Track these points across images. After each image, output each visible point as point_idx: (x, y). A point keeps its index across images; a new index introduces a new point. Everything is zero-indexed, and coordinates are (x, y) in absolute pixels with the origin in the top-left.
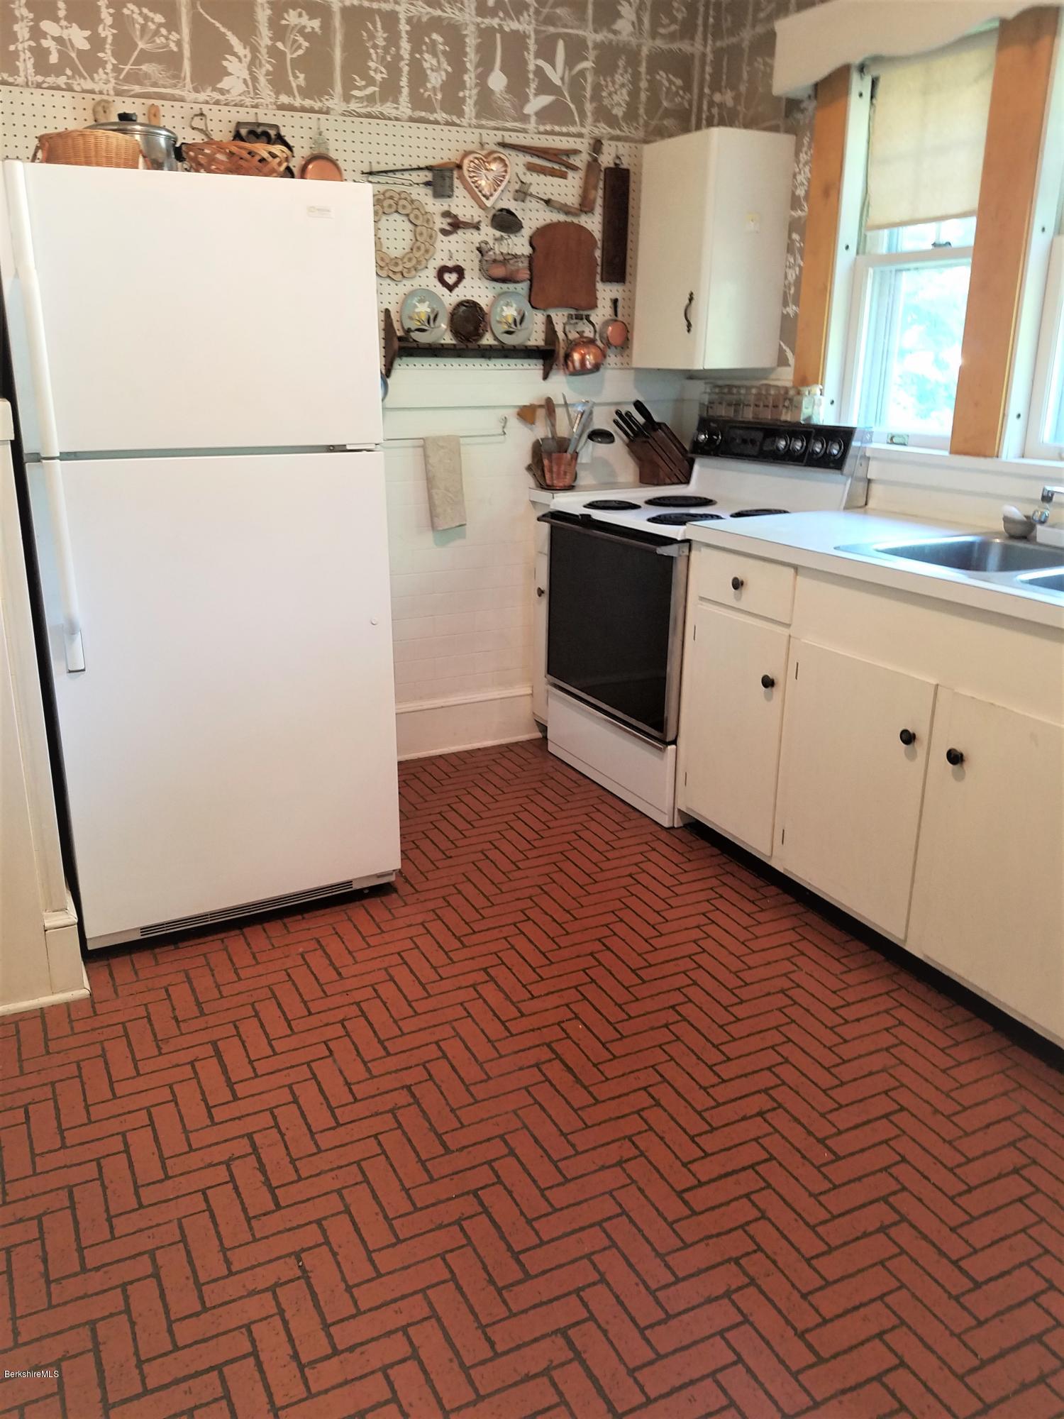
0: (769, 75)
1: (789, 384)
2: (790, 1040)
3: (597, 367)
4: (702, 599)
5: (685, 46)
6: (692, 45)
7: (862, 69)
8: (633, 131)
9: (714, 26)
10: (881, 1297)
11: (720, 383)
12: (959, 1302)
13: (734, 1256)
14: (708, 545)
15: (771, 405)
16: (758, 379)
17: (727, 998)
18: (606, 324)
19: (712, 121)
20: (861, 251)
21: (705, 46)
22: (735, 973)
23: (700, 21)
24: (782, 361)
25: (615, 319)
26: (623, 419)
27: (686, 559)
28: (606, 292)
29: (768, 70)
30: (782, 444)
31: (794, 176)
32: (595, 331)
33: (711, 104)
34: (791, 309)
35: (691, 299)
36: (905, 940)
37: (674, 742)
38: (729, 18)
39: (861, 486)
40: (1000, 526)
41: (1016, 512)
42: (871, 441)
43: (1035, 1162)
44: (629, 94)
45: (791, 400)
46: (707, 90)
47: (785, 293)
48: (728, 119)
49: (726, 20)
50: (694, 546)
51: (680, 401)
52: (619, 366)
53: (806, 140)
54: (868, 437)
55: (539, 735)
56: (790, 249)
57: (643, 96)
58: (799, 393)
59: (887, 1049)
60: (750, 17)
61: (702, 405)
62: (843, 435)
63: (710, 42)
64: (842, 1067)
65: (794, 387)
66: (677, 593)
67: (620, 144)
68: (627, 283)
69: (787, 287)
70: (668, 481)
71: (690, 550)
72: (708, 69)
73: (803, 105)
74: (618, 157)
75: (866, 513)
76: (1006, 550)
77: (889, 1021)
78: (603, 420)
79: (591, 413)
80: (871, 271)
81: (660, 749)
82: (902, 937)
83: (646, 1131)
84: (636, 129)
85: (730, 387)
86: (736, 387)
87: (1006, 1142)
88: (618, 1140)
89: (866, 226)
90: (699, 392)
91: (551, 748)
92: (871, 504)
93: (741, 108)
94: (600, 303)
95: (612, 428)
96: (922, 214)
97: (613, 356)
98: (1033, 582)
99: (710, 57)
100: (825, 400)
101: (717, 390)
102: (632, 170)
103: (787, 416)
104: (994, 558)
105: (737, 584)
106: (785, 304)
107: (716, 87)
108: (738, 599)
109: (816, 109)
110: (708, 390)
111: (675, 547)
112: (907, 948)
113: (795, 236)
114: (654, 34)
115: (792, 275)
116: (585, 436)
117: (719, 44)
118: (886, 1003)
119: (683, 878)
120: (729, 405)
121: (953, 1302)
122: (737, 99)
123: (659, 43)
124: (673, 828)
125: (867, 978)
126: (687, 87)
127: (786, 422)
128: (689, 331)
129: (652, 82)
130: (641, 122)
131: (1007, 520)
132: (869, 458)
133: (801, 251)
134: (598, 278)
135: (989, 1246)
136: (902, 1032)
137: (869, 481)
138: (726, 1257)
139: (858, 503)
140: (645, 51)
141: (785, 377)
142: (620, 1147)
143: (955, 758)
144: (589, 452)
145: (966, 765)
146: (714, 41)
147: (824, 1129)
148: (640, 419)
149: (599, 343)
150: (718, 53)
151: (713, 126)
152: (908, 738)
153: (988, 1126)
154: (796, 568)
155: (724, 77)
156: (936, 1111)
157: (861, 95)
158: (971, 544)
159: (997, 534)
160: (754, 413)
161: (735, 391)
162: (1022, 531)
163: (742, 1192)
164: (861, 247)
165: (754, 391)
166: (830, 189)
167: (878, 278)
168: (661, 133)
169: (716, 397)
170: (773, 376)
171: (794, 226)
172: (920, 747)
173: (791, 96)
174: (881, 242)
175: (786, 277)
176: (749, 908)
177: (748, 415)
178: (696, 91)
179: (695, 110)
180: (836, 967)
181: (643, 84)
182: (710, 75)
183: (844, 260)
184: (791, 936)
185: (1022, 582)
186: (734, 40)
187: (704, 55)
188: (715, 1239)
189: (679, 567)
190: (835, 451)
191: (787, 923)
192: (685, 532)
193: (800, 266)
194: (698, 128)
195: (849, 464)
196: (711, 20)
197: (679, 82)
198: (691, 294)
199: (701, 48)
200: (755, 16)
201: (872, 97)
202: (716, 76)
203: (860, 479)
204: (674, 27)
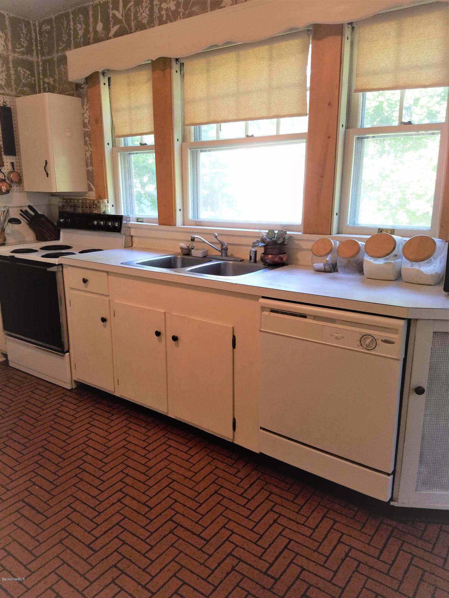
0: (66, 74)
1: (94, 198)
2: (128, 466)
3: (8, 192)
4: (71, 288)
5: (29, 57)
6: (32, 57)
7: (103, 73)
8: (10, 92)
9: (40, 50)
10: (173, 560)
11: (65, 198)
12: (202, 551)
13: (114, 564)
14: (70, 266)
15: (88, 207)
16: (82, 196)
17: (100, 456)
18: (10, 173)
19: (45, 90)
20: (114, 146)
21: (38, 59)
22: (104, 445)
23: (34, 48)
24: (90, 189)
25: (13, 171)
26: (24, 213)
27: (61, 272)
28: (7, 160)
29: (66, 71)
30: (96, 223)
31: (83, 114)
32: (5, 176)
33: (44, 83)
34: (90, 168)
35: (46, 163)
36: (168, 413)
37: (68, 351)
38: (47, 48)
39: (129, 239)
40: (179, 251)
41: (184, 245)
42: (130, 221)
43: (222, 487)
44: (6, 75)
45: (96, 205)
46: (41, 77)
47: (86, 161)
48: (52, 89)
49: (45, 49)
50: (64, 266)
51: (49, 205)
52: (18, 191)
53: (86, 100)
54: (128, 219)
55: (4, 359)
56: (85, 143)
57: (13, 77)
58: (99, 202)
59: (166, 458)
60: (56, 49)
61: (59, 207)
62: (119, 218)
63: (40, 57)
64: (150, 471)
65: (96, 199)
66: (60, 287)
67: (5, 97)
68: (17, 156)
69: (87, 159)
70: (49, 239)
71: (63, 268)
72: (41, 68)
73: (83, 86)
74: (4, 102)
75: (132, 249)
76: (183, 259)
77: (165, 447)
78: (14, 214)
79: (8, 211)
80: (119, 154)
81: (62, 356)
82: (166, 411)
83: (71, 524)
84: (11, 91)
85: (70, 199)
86: (72, 199)
87: (211, 482)
88: (59, 532)
89: (114, 137)
90: (57, 201)
91: (11, 364)
92: (134, 245)
93: (57, 85)
94: (5, 164)
95: (20, 218)
96: (134, 132)
97: (15, 187)
98: (191, 271)
99: (41, 63)
100: (110, 205)
101: (65, 201)
102: (12, 107)
103: (95, 212)
104: (179, 263)
105: (85, 281)
106: (87, 166)
107: (45, 76)
108: (86, 287)
109: (88, 88)
110: (61, 201)
111: (56, 267)
112: (169, 415)
113: (87, 138)
114: (14, 52)
115: (88, 154)
116: (7, 221)
117: (44, 58)
118: (163, 440)
119: (78, 410)
120: (71, 207)
121: (200, 552)
122: (54, 81)
123: (16, 55)
124: (72, 389)
125: (156, 432)
126: (33, 75)
127: (95, 213)
128: (48, 176)
129: (16, 71)
130: (14, 88)
131: (182, 248)
132: (130, 227)
133: (90, 144)
134: (3, 153)
135: (210, 524)
136: (171, 450)
137: (132, 236)
138: (111, 565)
139: (129, 245)
140: (11, 58)
141: (92, 196)
142: (60, 535)
143: (175, 339)
144: (10, 228)
145: (179, 341)
146: (42, 56)
147: (144, 499)
148: (32, 213)
149: (7, 181)
150: (44, 62)
151: (46, 92)
152: (158, 334)
153: (204, 478)
154: (107, 272)
155: (48, 72)
156: (186, 478)
157: (104, 84)
158: (170, 258)
159: (179, 254)
160: (82, 210)
161: (72, 201)
162: (187, 252)
163: (115, 536)
164: (114, 144)
165: (80, 201)
166: (98, 120)
167: (122, 156)
168: (24, 94)
169: (65, 203)
170: (87, 195)
171: (86, 134)
172: (163, 336)
173: (77, 82)
174: (122, 142)
175: (86, 155)
176: (107, 415)
177: (80, 211)
178: (36, 76)
179: (37, 85)
180: (143, 430)
181: (12, 72)
182: (42, 70)
183: (108, 149)
184: (125, 423)
185: (188, 271)
186: (49, 57)
187: (38, 62)
188: (105, 560)
189: (59, 275)
190: (117, 225)
191: (124, 417)
192: (59, 260)
193: (91, 151)
194: (40, 92)
195: (123, 230)
196: (39, 48)
197: (28, 72)
198: (46, 161)
199: (37, 59)
200: (57, 48)
201: (109, 85)
202: (44, 70)
203: (128, 236)
204: (22, 49)
